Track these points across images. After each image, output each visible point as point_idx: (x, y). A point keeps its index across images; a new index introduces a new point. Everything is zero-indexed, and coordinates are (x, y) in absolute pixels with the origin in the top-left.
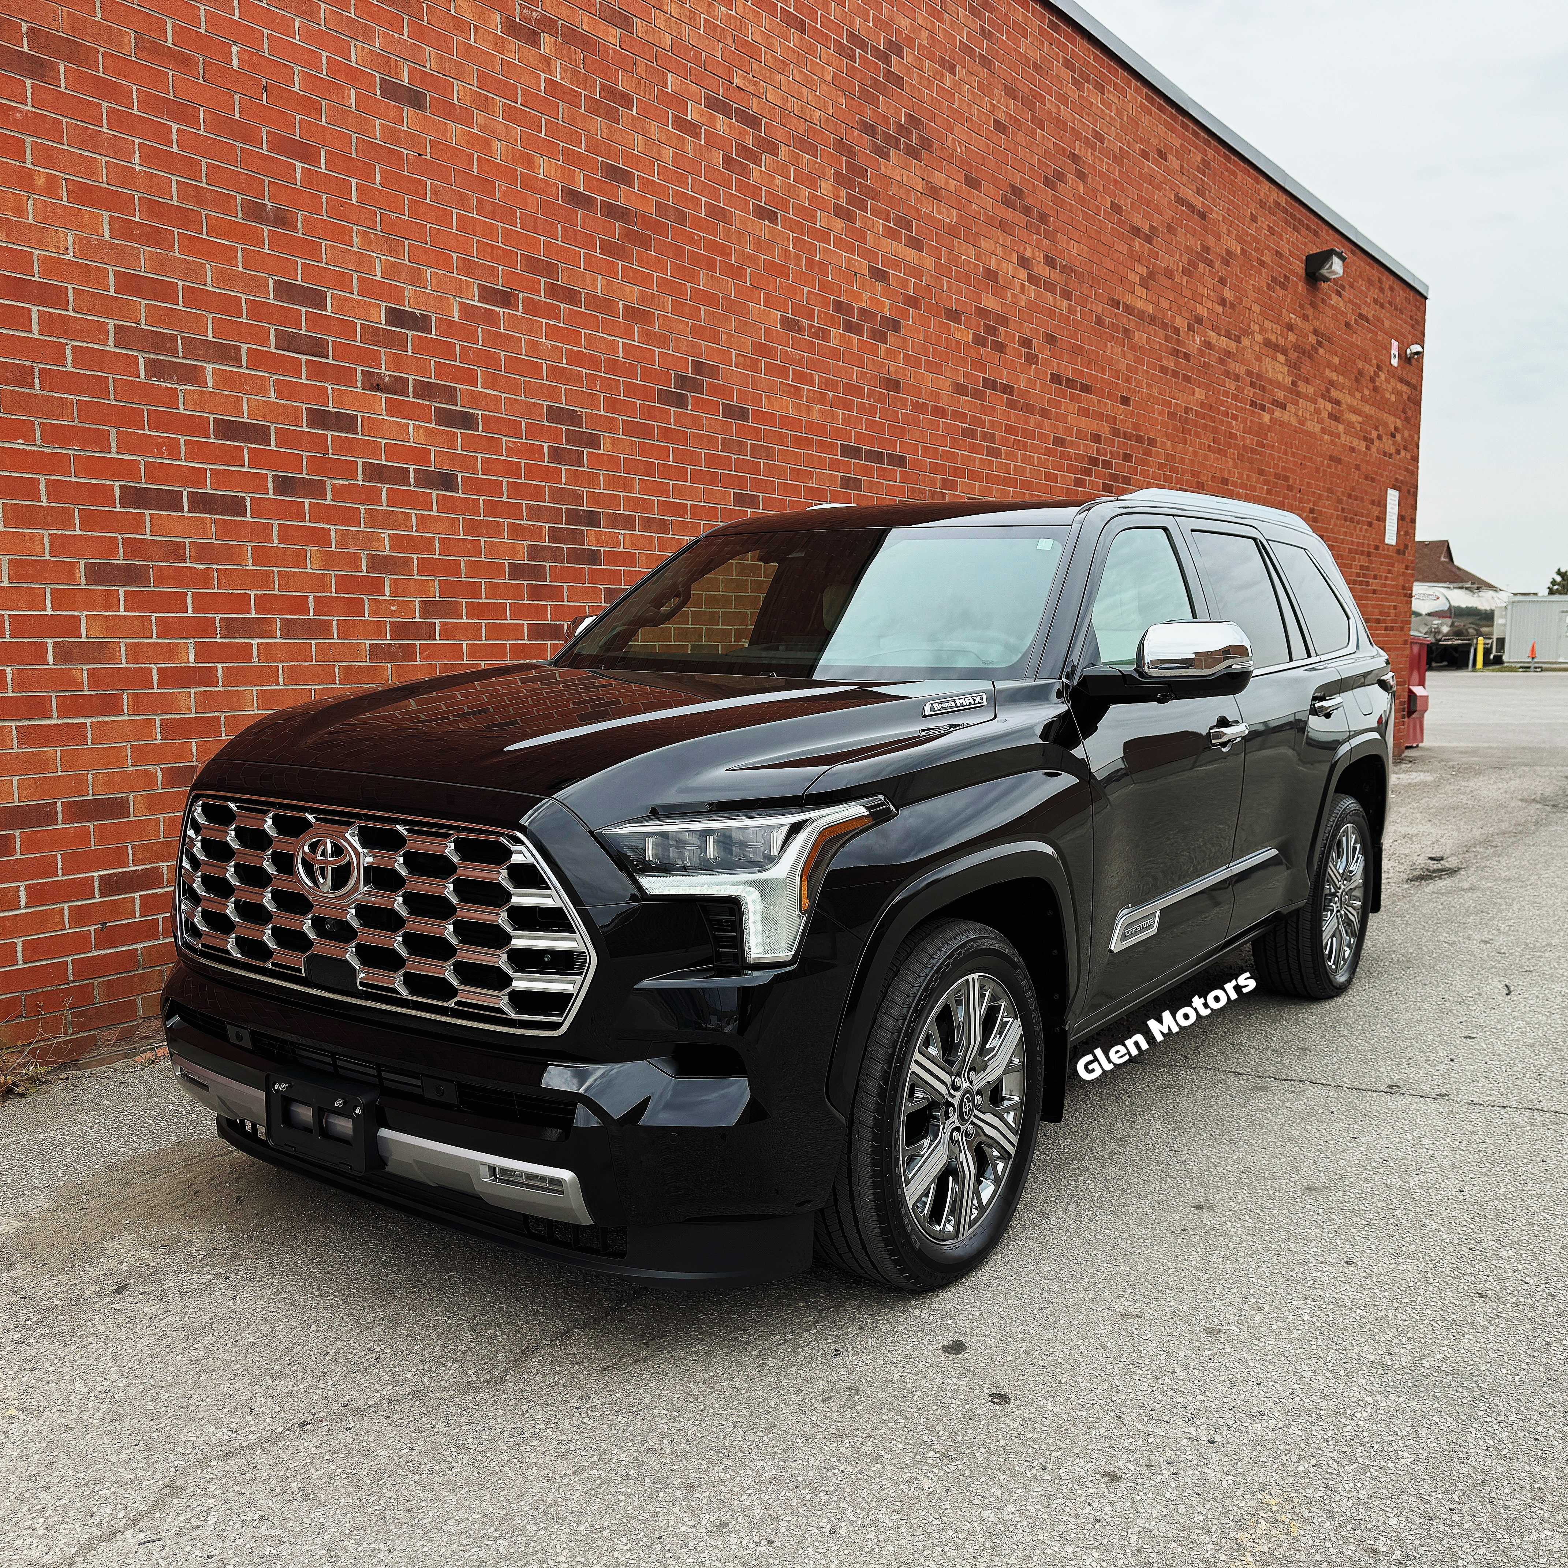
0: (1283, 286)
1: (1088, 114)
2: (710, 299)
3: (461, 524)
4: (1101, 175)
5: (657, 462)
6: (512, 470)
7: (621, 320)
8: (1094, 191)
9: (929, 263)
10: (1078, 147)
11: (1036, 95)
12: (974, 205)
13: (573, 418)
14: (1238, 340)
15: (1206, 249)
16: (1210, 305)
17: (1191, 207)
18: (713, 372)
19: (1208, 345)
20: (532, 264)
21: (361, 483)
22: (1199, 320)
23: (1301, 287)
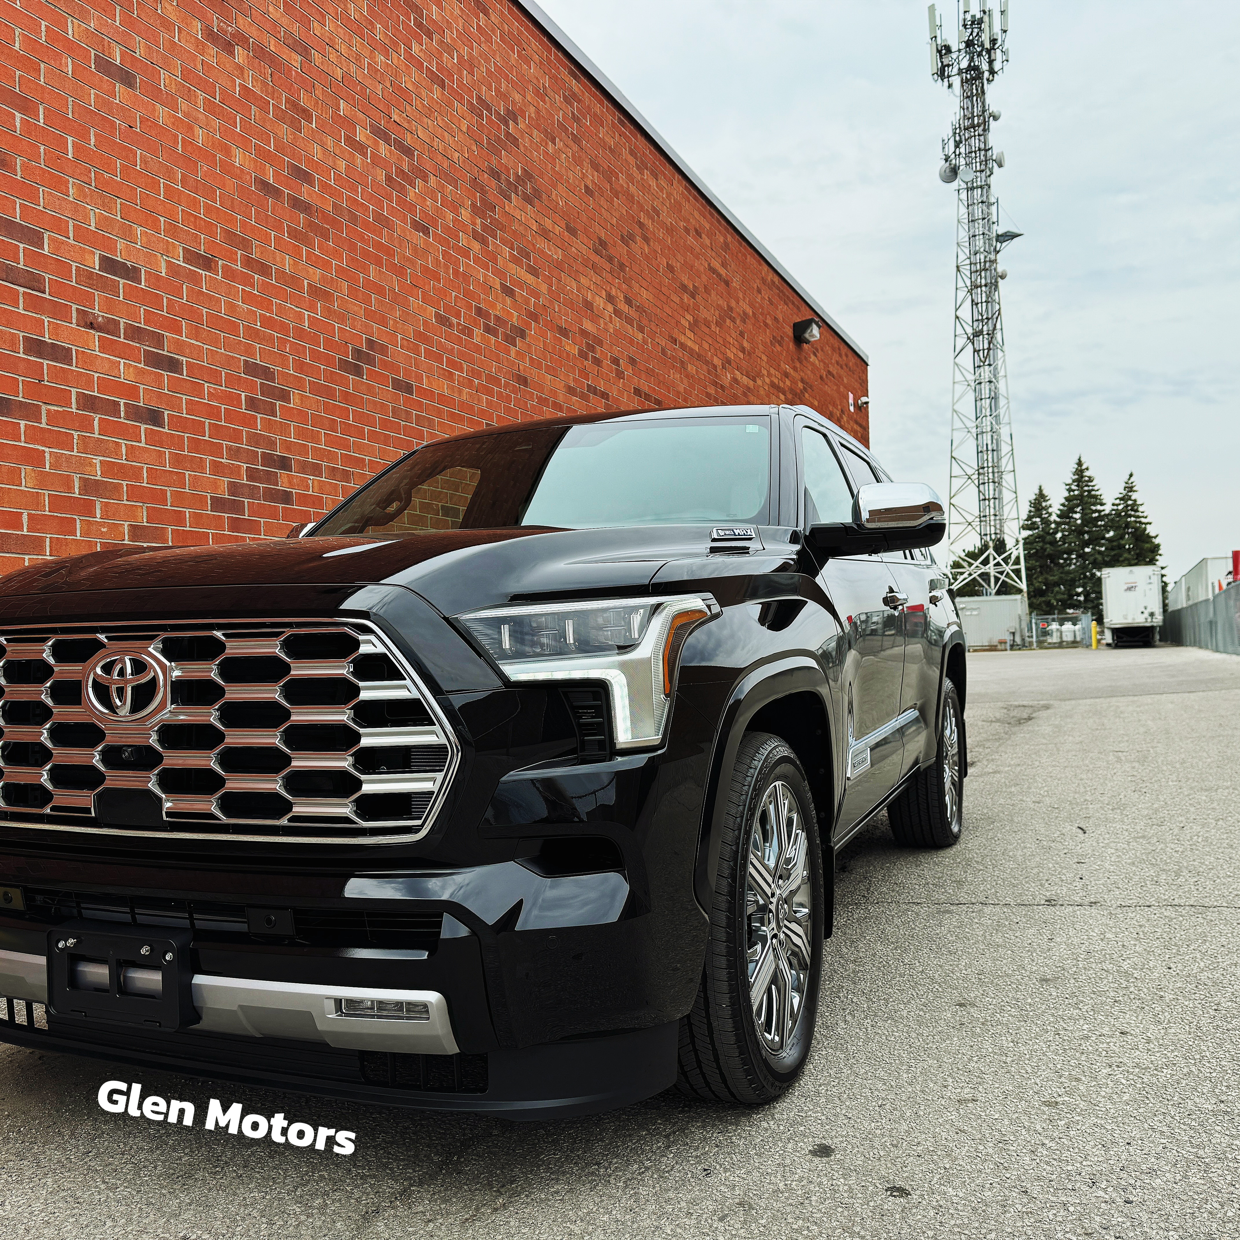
0: (781, 345)
1: (648, 194)
2: (380, 291)
3: (167, 457)
4: (659, 241)
5: (339, 420)
6: (213, 413)
7: (306, 295)
8: (655, 251)
9: (544, 288)
10: (642, 216)
11: (612, 172)
12: (573, 249)
13: (267, 373)
14: (754, 380)
15: (731, 309)
16: (735, 351)
17: (719, 275)
18: (383, 350)
19: (735, 380)
20: (230, 236)
21: (74, 411)
22: (729, 361)
23: (791, 346)
